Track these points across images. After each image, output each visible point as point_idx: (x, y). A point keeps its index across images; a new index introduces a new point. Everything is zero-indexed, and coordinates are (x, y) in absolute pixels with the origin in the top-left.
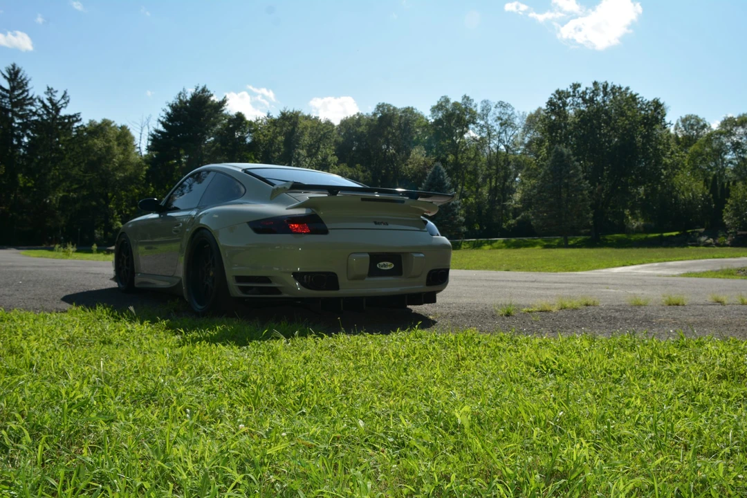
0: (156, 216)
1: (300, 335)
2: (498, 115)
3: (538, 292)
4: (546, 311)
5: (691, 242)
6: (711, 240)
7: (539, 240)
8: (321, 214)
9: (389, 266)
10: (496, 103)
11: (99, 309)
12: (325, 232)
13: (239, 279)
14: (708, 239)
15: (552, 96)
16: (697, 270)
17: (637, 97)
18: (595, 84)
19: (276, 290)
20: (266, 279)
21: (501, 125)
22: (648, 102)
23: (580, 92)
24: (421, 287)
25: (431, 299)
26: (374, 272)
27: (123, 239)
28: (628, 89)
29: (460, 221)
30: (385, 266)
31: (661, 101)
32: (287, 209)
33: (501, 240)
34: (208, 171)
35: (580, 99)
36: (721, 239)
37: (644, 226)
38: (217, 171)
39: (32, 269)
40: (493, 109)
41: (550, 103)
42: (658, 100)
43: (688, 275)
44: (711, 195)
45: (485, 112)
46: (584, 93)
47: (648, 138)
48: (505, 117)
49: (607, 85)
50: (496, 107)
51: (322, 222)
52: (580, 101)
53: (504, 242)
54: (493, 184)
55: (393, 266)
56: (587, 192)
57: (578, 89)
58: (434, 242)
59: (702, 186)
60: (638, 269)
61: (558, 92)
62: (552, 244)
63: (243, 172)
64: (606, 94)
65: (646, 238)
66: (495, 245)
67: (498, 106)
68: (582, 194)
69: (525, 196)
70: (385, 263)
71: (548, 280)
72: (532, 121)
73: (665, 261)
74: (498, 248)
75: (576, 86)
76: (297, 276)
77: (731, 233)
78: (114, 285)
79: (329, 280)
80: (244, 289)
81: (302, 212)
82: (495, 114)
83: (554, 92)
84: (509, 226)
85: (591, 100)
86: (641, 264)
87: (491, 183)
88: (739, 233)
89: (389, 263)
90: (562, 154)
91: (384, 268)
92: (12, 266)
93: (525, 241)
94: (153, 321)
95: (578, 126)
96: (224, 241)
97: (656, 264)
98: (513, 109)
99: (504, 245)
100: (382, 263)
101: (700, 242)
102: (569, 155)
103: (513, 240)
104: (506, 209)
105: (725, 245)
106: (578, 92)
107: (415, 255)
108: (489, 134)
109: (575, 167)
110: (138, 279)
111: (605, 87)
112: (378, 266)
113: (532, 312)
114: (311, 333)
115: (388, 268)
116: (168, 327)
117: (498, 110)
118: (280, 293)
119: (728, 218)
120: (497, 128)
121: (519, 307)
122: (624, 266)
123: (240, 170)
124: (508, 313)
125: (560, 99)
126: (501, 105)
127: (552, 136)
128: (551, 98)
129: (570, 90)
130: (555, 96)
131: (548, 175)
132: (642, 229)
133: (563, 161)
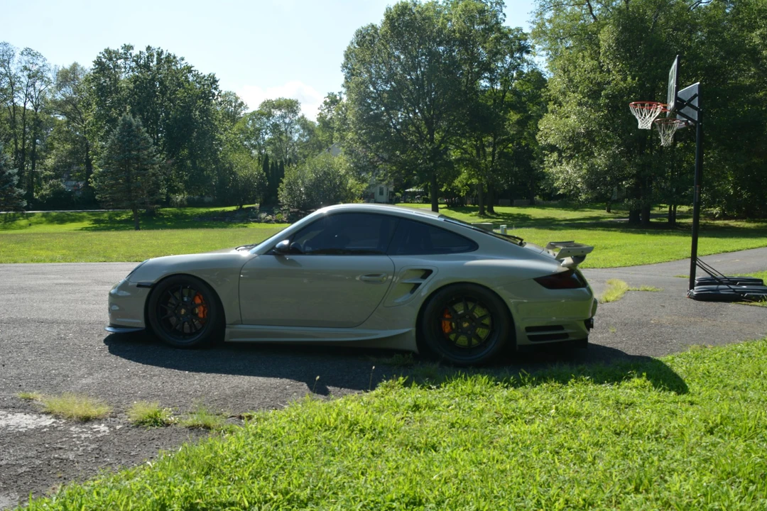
2: (24, 64)
5: (252, 218)
6: (269, 217)
7: (85, 214)
10: (22, 49)
14: (268, 215)
15: (101, 55)
17: (192, 69)
18: (149, 48)
21: (29, 77)
22: (204, 76)
23: (133, 55)
28: (183, 59)
31: (217, 77)
33: (39, 213)
35: (134, 63)
36: (279, 216)
40: (17, 56)
41: (99, 63)
42: (214, 75)
44: (265, 174)
45: (6, 58)
46: (139, 57)
47: (205, 112)
48: (35, 68)
49: (162, 52)
50: (22, 54)
52: (134, 64)
53: (43, 216)
54: (19, 146)
56: (158, 166)
57: (131, 51)
59: (257, 165)
61: (108, 51)
62: (102, 218)
64: (159, 60)
65: (207, 213)
66: (33, 219)
67: (25, 53)
68: (154, 169)
69: (58, 162)
72: (67, 77)
74: (37, 223)
75: (128, 48)
77: (284, 210)
82: (20, 62)
83: (103, 51)
84: (42, 196)
85: (147, 66)
87: (16, 144)
88: (291, 210)
93: (69, 215)
95: (132, 93)
98: (45, 60)
99: (44, 219)
101: (260, 218)
102: (138, 127)
103: (54, 213)
104: (37, 177)
105: (283, 222)
106: (131, 54)
108: (12, 84)
109: (145, 139)
111: (160, 54)
117: (26, 58)
119: (283, 196)
120: (25, 80)
125: (110, 59)
126: (28, 52)
127: (101, 100)
128: (100, 57)
129: (121, 51)
130: (103, 55)
131: (115, 145)
132: (186, 203)
133: (133, 131)
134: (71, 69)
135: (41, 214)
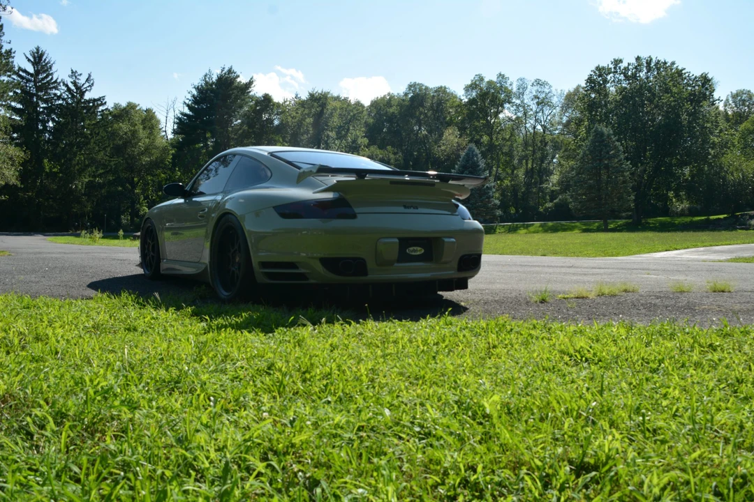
0: (182, 201)
1: (327, 322)
2: (534, 93)
3: (575, 278)
4: (583, 298)
5: (740, 225)
7: (578, 224)
8: (348, 197)
9: (419, 251)
10: (533, 81)
11: (124, 295)
12: (354, 216)
13: (264, 265)
15: (592, 73)
16: (746, 255)
17: (683, 72)
18: (638, 59)
19: (303, 276)
20: (292, 265)
21: (538, 104)
22: (696, 77)
23: (622, 68)
24: (452, 273)
25: (463, 285)
26: (404, 257)
27: (149, 225)
28: (673, 63)
29: (495, 205)
30: (415, 251)
31: (710, 76)
32: (314, 193)
34: (234, 155)
35: (622, 75)
37: (689, 209)
38: (242, 155)
39: (58, 256)
40: (529, 87)
41: (590, 80)
42: (706, 75)
43: (736, 260)
45: (521, 90)
46: (627, 69)
47: (694, 115)
48: (542, 96)
49: (651, 60)
50: (533, 85)
51: (350, 207)
52: (622, 77)
53: (541, 226)
54: (530, 166)
55: (423, 251)
56: (628, 173)
57: (620, 65)
58: (465, 227)
60: (682, 254)
61: (598, 68)
62: (591, 227)
63: (269, 155)
64: (649, 69)
65: (692, 222)
66: (531, 229)
67: (535, 84)
68: (623, 176)
69: (563, 178)
70: (415, 248)
71: (586, 265)
72: (570, 99)
73: (711, 246)
74: (534, 232)
75: (617, 62)
76: (325, 261)
78: (140, 271)
79: (357, 266)
80: (270, 275)
81: (329, 195)
82: (531, 92)
83: (594, 69)
84: (546, 209)
85: (634, 76)
86: (685, 248)
87: (527, 164)
89: (419, 248)
90: (602, 134)
91: (413, 254)
92: (40, 253)
93: (563, 225)
94: (179, 308)
95: (619, 104)
96: (249, 226)
97: (702, 249)
98: (550, 87)
99: (541, 229)
100: (411, 249)
101: (750, 225)
102: (609, 136)
103: (550, 224)
104: (542, 192)
106: (620, 68)
107: (446, 240)
108: (525, 114)
109: (616, 147)
110: (164, 265)
111: (649, 63)
112: (407, 251)
113: (567, 298)
114: (338, 320)
115: (418, 253)
116: (194, 314)
117: (535, 88)
118: (307, 279)
120: (534, 107)
121: (554, 293)
122: (666, 251)
123: (266, 154)
124: (543, 300)
125: (600, 75)
126: (538, 83)
127: (592, 115)
128: (591, 75)
129: (611, 66)
130: (595, 72)
131: (587, 156)
132: (687, 212)
133: (603, 141)
134: (574, 92)
135: (538, 225)
